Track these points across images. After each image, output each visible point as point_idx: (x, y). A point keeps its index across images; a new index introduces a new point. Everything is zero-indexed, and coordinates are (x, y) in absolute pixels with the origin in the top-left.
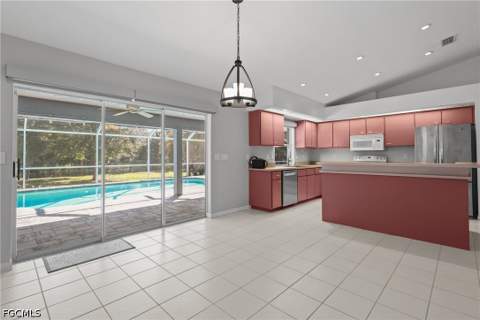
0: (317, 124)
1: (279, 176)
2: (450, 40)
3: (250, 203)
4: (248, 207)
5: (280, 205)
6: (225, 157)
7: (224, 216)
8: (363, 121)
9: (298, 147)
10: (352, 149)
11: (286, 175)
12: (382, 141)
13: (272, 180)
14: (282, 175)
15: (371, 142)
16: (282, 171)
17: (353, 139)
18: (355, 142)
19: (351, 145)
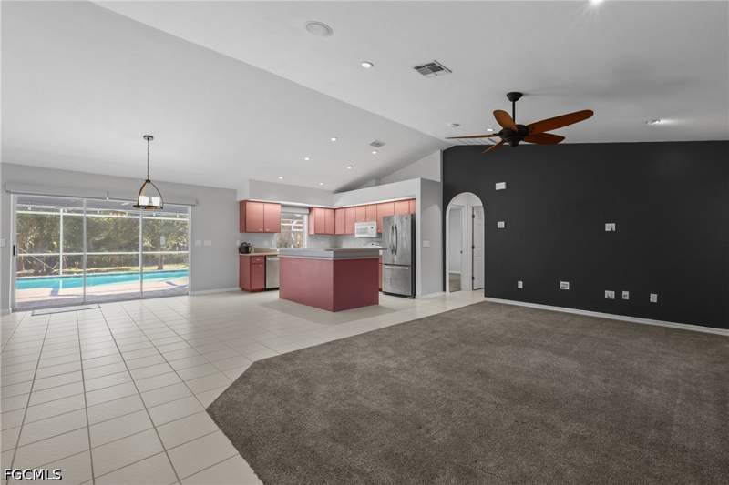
0: (335, 210)
1: (263, 260)
2: (378, 144)
3: (240, 286)
4: (238, 289)
5: (263, 287)
6: (209, 243)
7: (205, 294)
8: (364, 208)
9: (310, 234)
10: (357, 236)
11: (268, 259)
12: (375, 227)
15: (367, 228)
16: (265, 256)
17: (358, 226)
18: (358, 229)
19: (356, 231)
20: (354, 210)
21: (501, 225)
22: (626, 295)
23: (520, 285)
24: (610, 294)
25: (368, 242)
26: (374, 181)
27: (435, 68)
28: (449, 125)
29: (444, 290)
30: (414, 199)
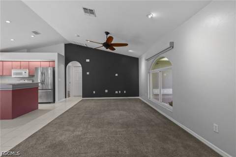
2: (36, 33)
12: (27, 72)
15: (22, 73)
17: (13, 71)
18: (14, 73)
19: (12, 74)
20: (10, 63)
21: (88, 73)
22: (120, 92)
23: (94, 92)
24: (117, 92)
25: (21, 79)
26: (26, 50)
27: (91, 12)
28: (76, 35)
29: (66, 98)
30: (54, 61)
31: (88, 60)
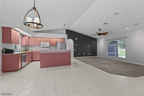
0: (29, 37)
1: (21, 56)
2: (64, 25)
5: (21, 67)
8: (45, 38)
9: (22, 44)
10: (41, 46)
12: (49, 44)
13: (18, 58)
14: (22, 55)
15: (46, 44)
16: (22, 54)
18: (42, 44)
19: (41, 45)
20: (40, 38)
21: (76, 45)
23: (79, 54)
24: (88, 54)
30: (65, 39)
31: (76, 39)
